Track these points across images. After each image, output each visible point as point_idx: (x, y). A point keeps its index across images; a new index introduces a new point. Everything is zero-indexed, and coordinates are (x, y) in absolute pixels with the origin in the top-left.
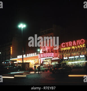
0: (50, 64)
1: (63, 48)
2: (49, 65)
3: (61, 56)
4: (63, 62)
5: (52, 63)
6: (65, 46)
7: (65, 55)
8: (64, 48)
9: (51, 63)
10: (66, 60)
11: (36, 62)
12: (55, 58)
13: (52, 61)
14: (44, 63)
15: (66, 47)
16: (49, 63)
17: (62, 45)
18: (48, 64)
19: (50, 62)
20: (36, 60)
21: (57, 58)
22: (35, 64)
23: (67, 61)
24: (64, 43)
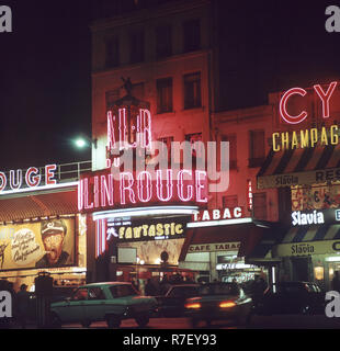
0: (174, 261)
1: (290, 129)
2: (165, 267)
3: (272, 195)
4: (287, 250)
5: (190, 256)
6: (304, 115)
7: (307, 188)
8: (298, 128)
9: (182, 258)
10: (310, 235)
11: (55, 241)
12: (216, 213)
13: (194, 239)
14: (125, 255)
15: (315, 122)
16: (165, 256)
17: (283, 103)
18: (158, 261)
19: (174, 248)
20: (50, 226)
21: (235, 218)
22: (46, 257)
23: (318, 238)
24: (302, 92)
